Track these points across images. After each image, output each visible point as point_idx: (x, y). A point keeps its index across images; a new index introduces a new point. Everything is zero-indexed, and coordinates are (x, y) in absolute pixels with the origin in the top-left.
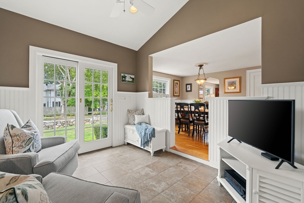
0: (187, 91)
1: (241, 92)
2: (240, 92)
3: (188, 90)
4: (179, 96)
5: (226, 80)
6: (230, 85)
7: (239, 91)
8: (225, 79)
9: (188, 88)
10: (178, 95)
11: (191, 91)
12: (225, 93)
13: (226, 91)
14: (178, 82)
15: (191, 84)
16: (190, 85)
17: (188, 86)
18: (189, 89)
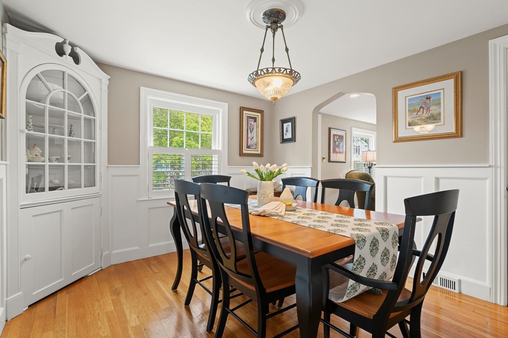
0: (284, 141)
1: (462, 136)
2: (459, 133)
3: (285, 137)
4: (261, 155)
5: (401, 94)
6: (414, 111)
7: (453, 130)
8: (396, 90)
9: (287, 131)
10: (259, 152)
11: (293, 139)
12: (398, 140)
13: (400, 135)
14: (259, 115)
15: (293, 120)
16: (290, 124)
17: (285, 125)
18: (288, 135)
